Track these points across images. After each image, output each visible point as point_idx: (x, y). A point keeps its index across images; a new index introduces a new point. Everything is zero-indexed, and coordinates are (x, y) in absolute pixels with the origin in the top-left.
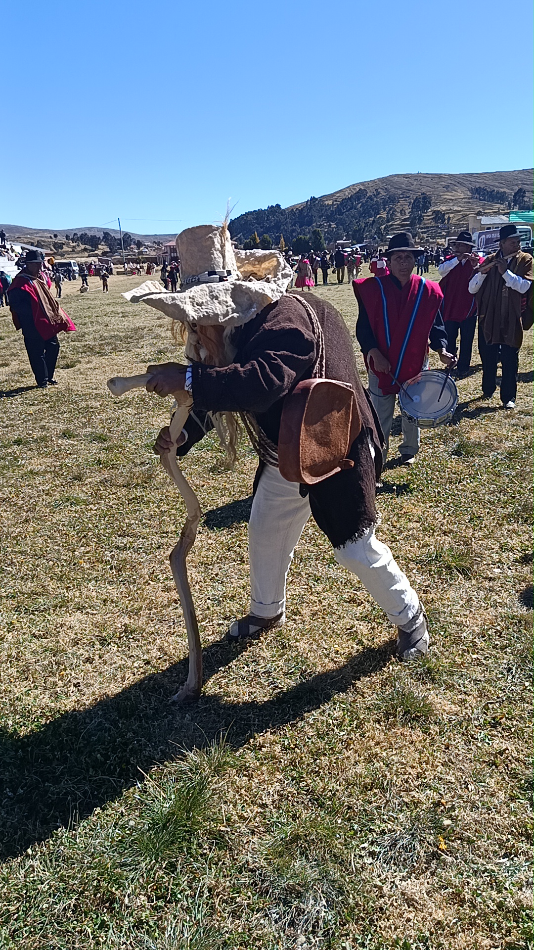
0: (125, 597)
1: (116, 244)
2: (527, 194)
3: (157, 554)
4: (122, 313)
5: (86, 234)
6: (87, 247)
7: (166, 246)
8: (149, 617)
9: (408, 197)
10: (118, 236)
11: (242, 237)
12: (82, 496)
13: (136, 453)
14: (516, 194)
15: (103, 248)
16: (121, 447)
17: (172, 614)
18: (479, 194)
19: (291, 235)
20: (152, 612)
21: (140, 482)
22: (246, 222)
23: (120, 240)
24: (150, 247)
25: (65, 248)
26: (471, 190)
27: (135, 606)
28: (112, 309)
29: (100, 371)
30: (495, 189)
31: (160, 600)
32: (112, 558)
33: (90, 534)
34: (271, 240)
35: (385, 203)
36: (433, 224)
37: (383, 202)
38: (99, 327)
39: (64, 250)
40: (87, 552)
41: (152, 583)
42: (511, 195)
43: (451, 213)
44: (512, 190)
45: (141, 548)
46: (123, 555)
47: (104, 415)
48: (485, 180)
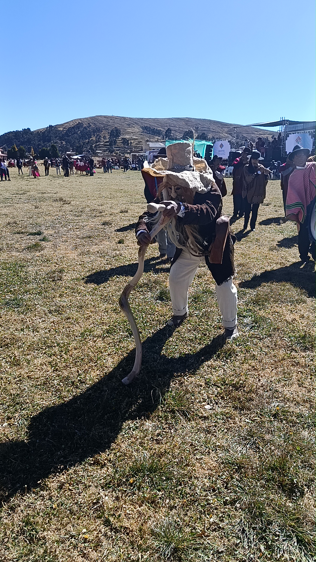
2: (172, 132)
9: (107, 129)
11: (6, 147)
14: (166, 131)
18: (147, 130)
19: (38, 147)
22: (9, 138)
26: (142, 128)
30: (156, 128)
34: (25, 149)
35: (94, 132)
36: (123, 145)
37: (93, 131)
43: (132, 140)
48: (150, 122)
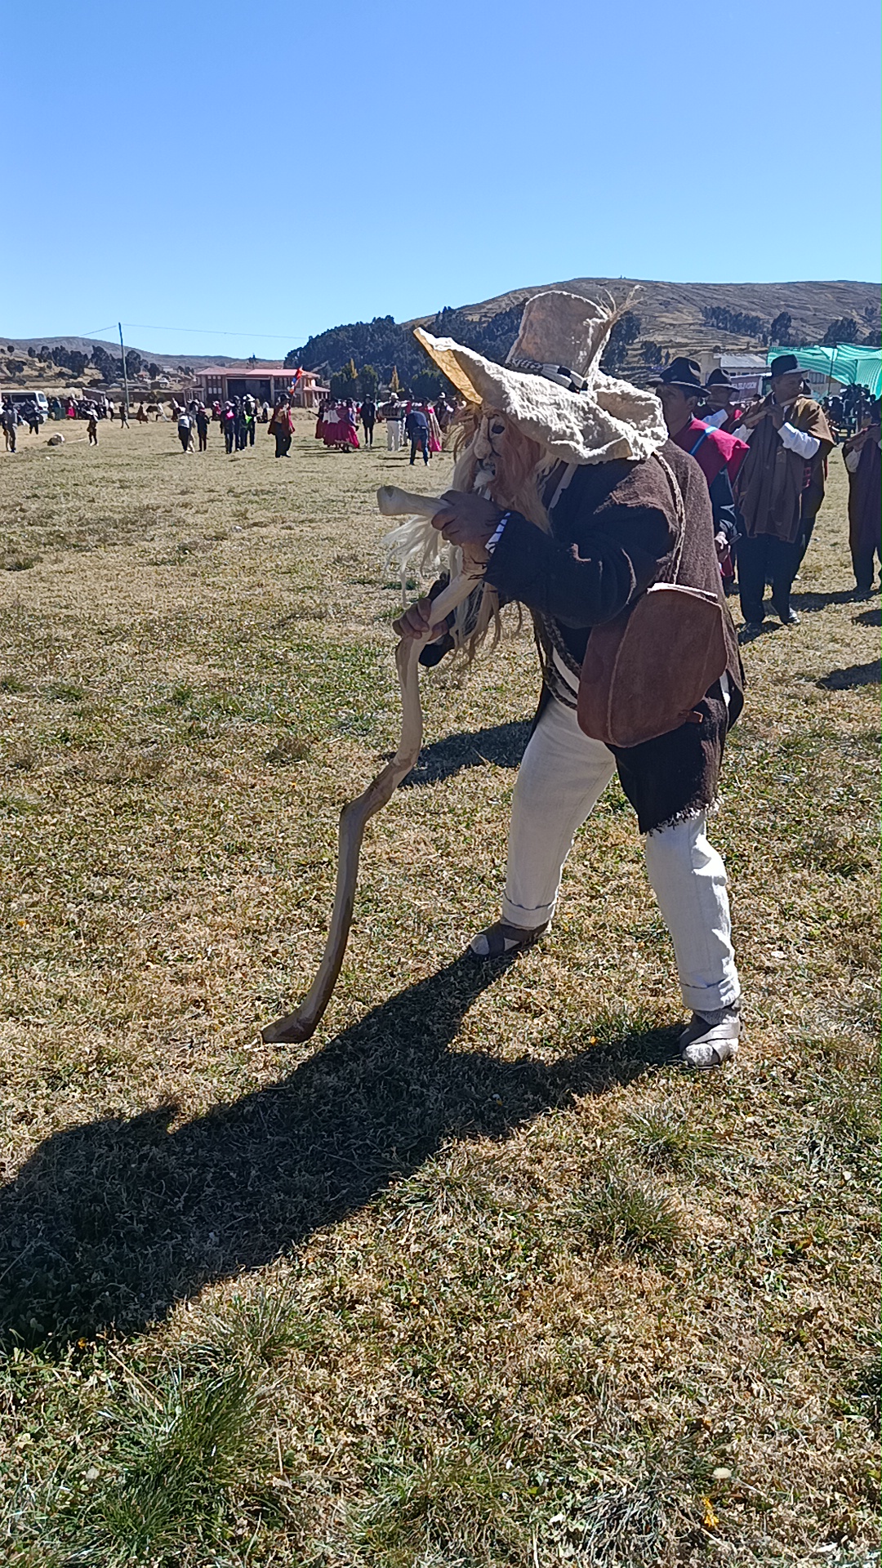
0: (101, 991)
1: (114, 368)
2: (793, 323)
3: (165, 910)
4: (120, 481)
5: (63, 348)
6: (65, 370)
7: (200, 376)
8: (145, 1033)
10: (117, 355)
11: (329, 367)
12: (31, 799)
13: (134, 723)
14: (776, 321)
15: (92, 373)
16: (106, 711)
17: (188, 1028)
18: (717, 318)
19: (411, 369)
20: (150, 1023)
21: (138, 775)
22: (336, 342)
23: (121, 361)
24: (172, 376)
25: (27, 371)
26: (704, 312)
27: (119, 1011)
28: (102, 474)
29: (75, 577)
30: (744, 312)
31: (166, 999)
32: (80, 916)
33: (40, 869)
34: (376, 374)
36: (642, 363)
38: (77, 503)
39: (24, 373)
40: (34, 905)
41: (152, 966)
42: (768, 322)
43: (672, 347)
44: (770, 314)
45: (135, 898)
46: (100, 912)
47: (79, 653)
48: (728, 296)
